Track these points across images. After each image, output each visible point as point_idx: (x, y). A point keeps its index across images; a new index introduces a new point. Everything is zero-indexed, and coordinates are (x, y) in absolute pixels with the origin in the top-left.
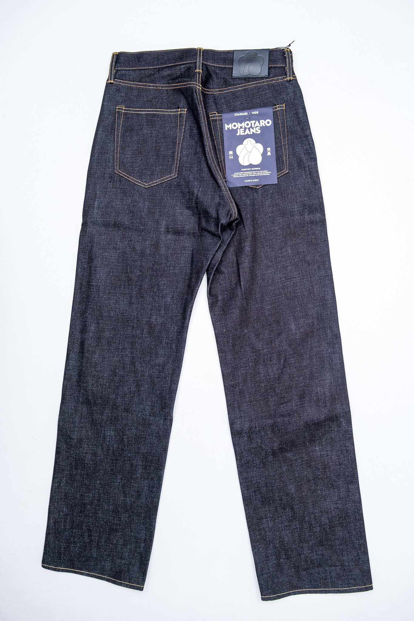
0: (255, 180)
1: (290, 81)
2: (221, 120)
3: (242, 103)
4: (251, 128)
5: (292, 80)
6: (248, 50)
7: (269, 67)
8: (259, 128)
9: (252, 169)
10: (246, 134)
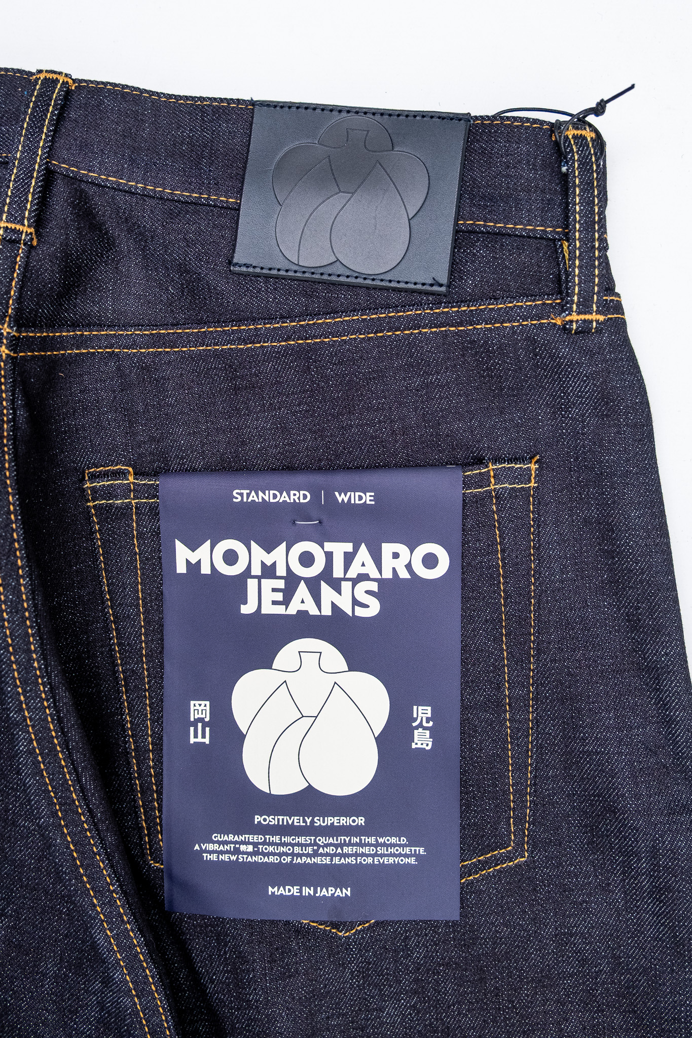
0: (331, 890)
1: (585, 329)
2: (154, 511)
3: (284, 429)
4: (324, 586)
5: (599, 331)
6: (340, 110)
7: (457, 232)
8: (374, 587)
9: (319, 822)
10: (293, 609)
